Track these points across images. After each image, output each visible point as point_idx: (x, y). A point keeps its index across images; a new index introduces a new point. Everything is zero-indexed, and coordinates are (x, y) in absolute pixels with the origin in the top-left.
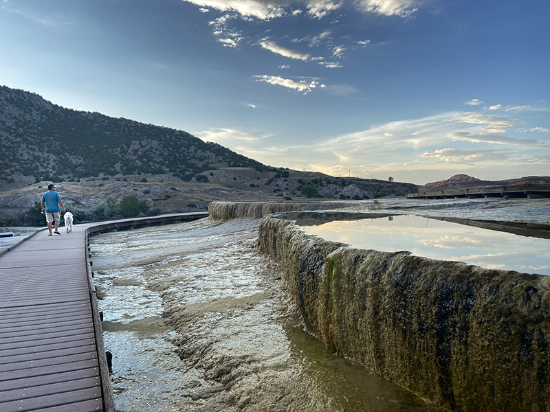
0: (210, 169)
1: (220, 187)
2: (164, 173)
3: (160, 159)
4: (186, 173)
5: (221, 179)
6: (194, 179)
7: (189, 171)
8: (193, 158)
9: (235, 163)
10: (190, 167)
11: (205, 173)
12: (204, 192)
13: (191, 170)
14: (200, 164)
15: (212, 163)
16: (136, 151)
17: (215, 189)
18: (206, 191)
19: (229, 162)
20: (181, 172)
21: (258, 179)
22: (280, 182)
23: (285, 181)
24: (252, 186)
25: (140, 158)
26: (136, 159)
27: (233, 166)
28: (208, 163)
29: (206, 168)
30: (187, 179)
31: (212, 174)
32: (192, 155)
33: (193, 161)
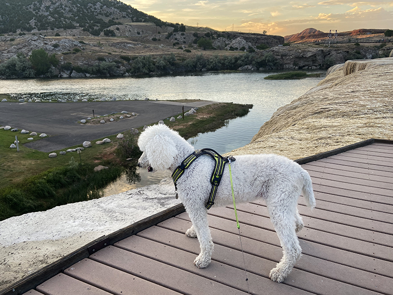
0: (116, 24)
1: (126, 41)
2: (74, 27)
3: (70, 15)
4: (95, 28)
5: (127, 34)
6: (102, 33)
7: (97, 26)
8: (100, 14)
9: (137, 18)
10: (97, 23)
11: (112, 28)
12: (112, 46)
13: (99, 25)
14: (106, 20)
15: (117, 19)
16: (47, 8)
17: (122, 43)
18: (114, 45)
19: (132, 18)
20: (90, 27)
21: (159, 33)
22: (178, 36)
23: (183, 34)
24: (154, 40)
25: (52, 14)
26: (48, 15)
27: (136, 22)
28: (113, 19)
29: (112, 23)
30: (96, 33)
31: (118, 29)
32: (98, 11)
33: (100, 17)
